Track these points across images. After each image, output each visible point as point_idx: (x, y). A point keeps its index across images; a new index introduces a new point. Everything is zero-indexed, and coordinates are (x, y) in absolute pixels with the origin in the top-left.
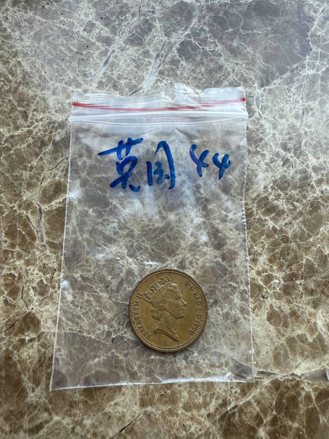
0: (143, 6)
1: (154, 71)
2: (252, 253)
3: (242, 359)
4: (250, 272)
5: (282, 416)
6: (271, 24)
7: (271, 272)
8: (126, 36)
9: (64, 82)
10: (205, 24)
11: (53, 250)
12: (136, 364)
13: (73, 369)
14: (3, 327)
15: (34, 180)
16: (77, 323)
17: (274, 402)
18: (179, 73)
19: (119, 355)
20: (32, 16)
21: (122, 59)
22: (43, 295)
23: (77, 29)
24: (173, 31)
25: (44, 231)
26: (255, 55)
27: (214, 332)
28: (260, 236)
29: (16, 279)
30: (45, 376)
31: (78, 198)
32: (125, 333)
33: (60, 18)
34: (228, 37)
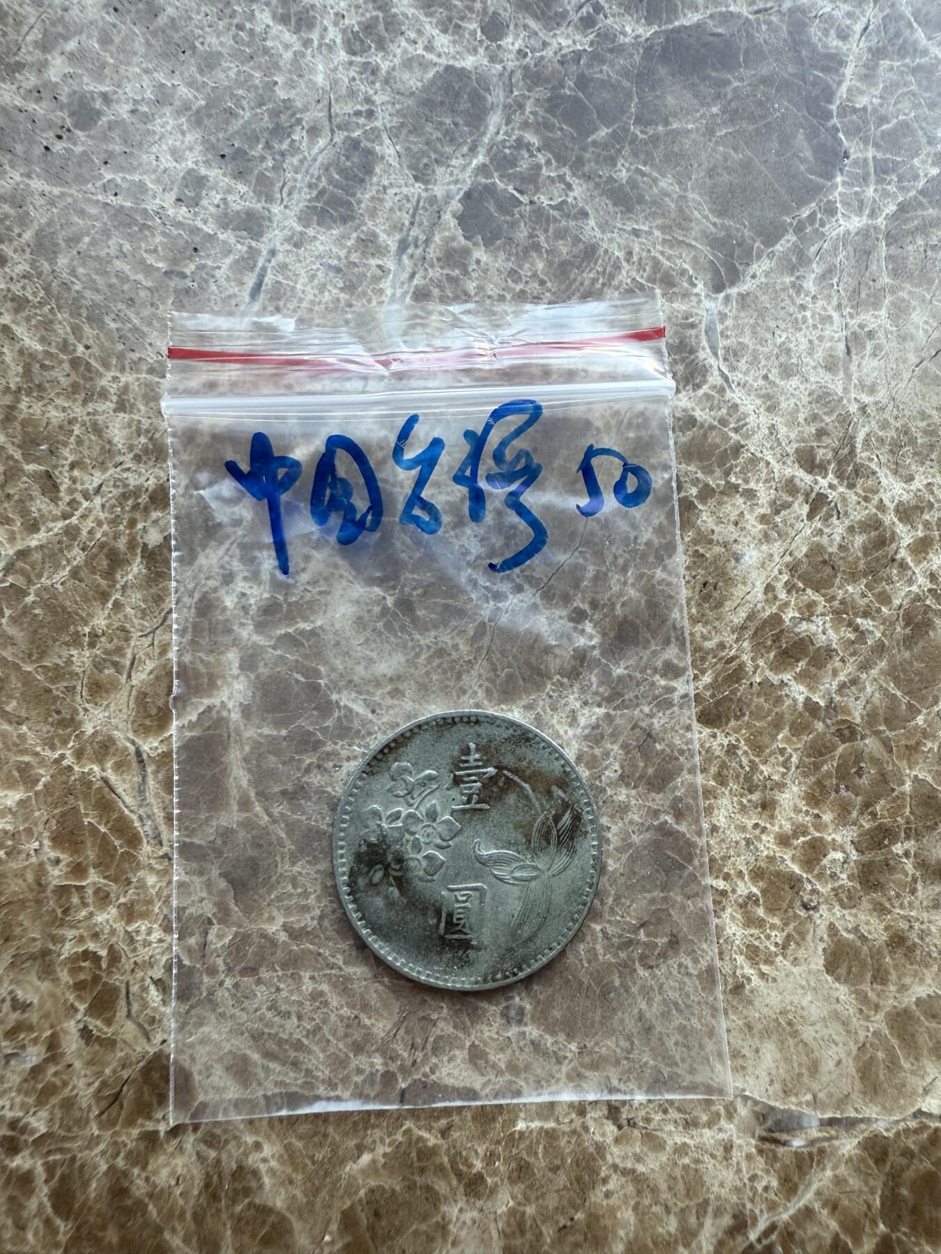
0: (337, 100)
1: (398, 295)
2: (757, 786)
3: (770, 1092)
4: (760, 840)
5: (905, 1234)
6: (718, 96)
7: (818, 830)
8: (301, 199)
9: (145, 368)
10: (525, 125)
11: (195, 865)
12: (476, 1152)
13: (306, 1196)
14: (90, 1107)
15: (106, 671)
16: (295, 1064)
17: (878, 1202)
18: (471, 286)
19: (426, 1135)
20: (18, 184)
21: (302, 272)
22: (188, 999)
23: (157, 201)
24: (437, 161)
25: (159, 815)
26: (685, 197)
27: (681, 1029)
28: (774, 732)
29: (104, 966)
30: (228, 1226)
31: (241, 704)
32: (433, 1071)
33: (101, 177)
34: (599, 155)
